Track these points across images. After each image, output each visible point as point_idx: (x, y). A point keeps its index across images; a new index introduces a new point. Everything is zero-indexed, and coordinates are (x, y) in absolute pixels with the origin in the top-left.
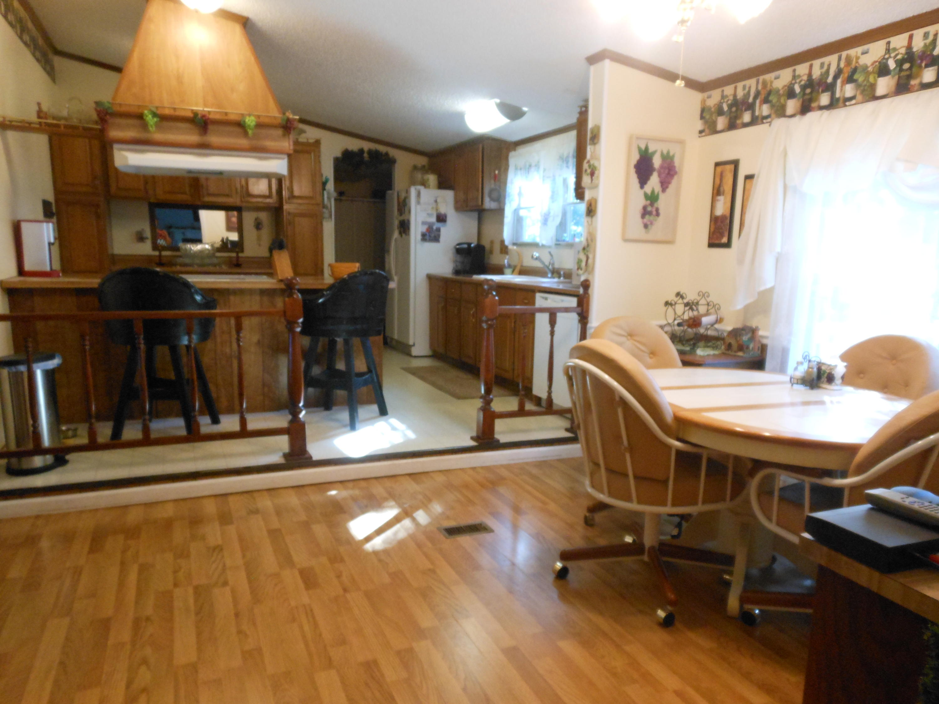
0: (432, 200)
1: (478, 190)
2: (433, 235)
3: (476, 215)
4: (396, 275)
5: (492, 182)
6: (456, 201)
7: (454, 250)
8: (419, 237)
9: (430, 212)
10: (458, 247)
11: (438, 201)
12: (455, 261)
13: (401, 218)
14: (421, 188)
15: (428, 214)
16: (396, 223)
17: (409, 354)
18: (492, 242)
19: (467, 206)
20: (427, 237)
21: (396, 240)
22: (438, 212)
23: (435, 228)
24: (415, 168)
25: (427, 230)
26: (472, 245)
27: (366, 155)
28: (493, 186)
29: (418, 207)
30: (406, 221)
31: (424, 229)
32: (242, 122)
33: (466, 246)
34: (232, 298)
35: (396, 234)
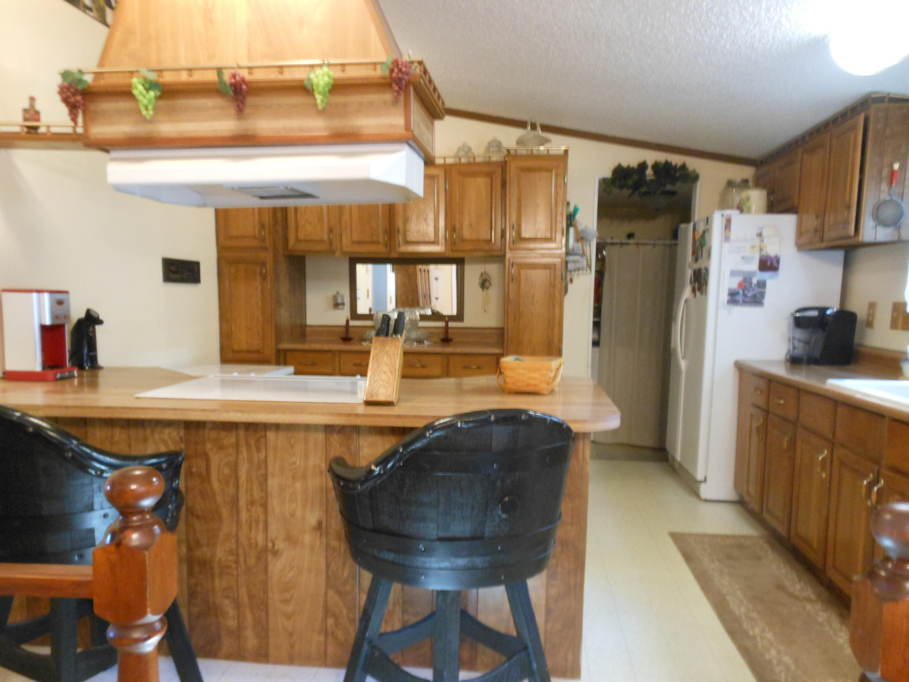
0: (753, 233)
1: (849, 207)
2: (750, 294)
3: (840, 255)
4: (683, 358)
5: (884, 186)
6: (800, 233)
7: (791, 320)
8: (725, 297)
9: (747, 254)
10: (798, 315)
11: (764, 234)
12: (792, 339)
13: (696, 266)
14: (734, 214)
15: (743, 258)
16: (689, 273)
17: (696, 493)
18: (872, 306)
19: (822, 240)
20: (740, 298)
21: (686, 301)
22: (764, 253)
23: (755, 281)
24: (730, 184)
25: (740, 285)
26: (829, 312)
27: (649, 172)
28: (884, 196)
29: (726, 246)
30: (703, 271)
31: (734, 283)
32: (306, 83)
33: (815, 313)
34: (271, 435)
35: (687, 293)
